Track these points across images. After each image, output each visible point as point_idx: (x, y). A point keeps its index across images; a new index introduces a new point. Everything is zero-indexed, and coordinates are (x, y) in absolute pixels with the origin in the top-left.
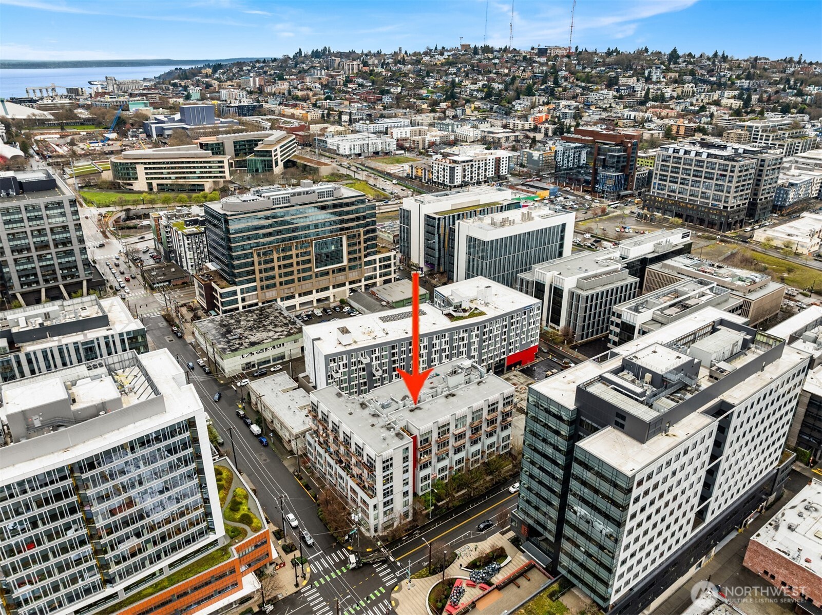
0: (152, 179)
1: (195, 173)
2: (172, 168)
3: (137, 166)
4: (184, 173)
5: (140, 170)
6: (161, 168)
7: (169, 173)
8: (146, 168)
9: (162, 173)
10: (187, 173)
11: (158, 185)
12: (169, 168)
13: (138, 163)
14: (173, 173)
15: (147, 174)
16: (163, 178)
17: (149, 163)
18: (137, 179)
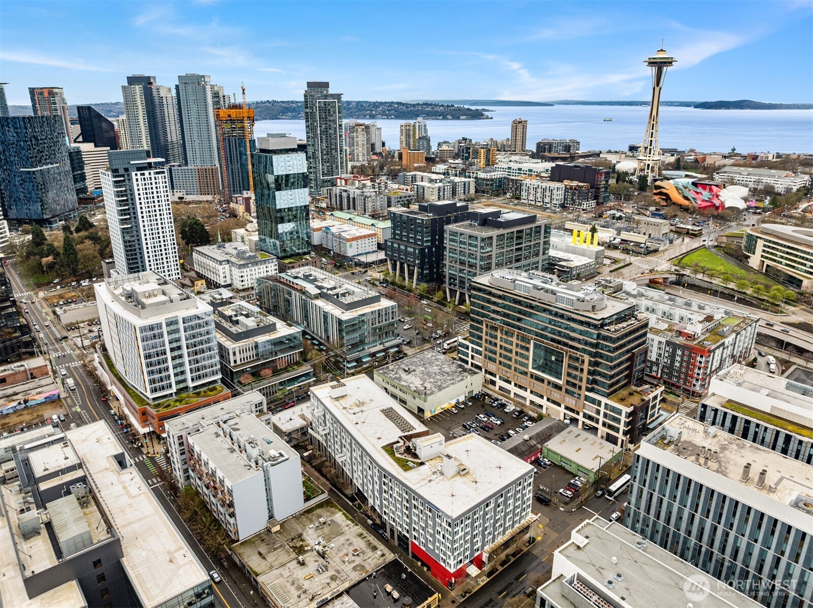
0: (766, 258)
1: (805, 265)
2: (788, 253)
3: (759, 240)
4: (795, 262)
5: (760, 244)
6: (778, 250)
7: (782, 257)
8: (765, 246)
9: (776, 255)
10: (799, 263)
11: (768, 266)
12: (784, 252)
13: (761, 238)
14: (787, 259)
15: (764, 251)
16: (775, 261)
17: (770, 241)
18: (754, 253)
